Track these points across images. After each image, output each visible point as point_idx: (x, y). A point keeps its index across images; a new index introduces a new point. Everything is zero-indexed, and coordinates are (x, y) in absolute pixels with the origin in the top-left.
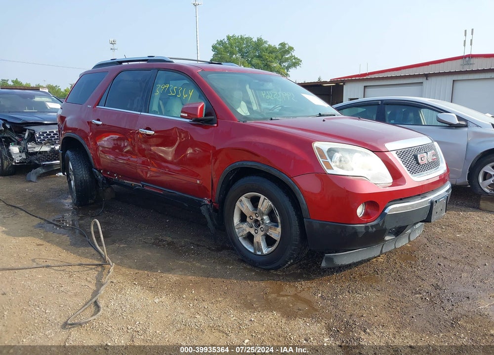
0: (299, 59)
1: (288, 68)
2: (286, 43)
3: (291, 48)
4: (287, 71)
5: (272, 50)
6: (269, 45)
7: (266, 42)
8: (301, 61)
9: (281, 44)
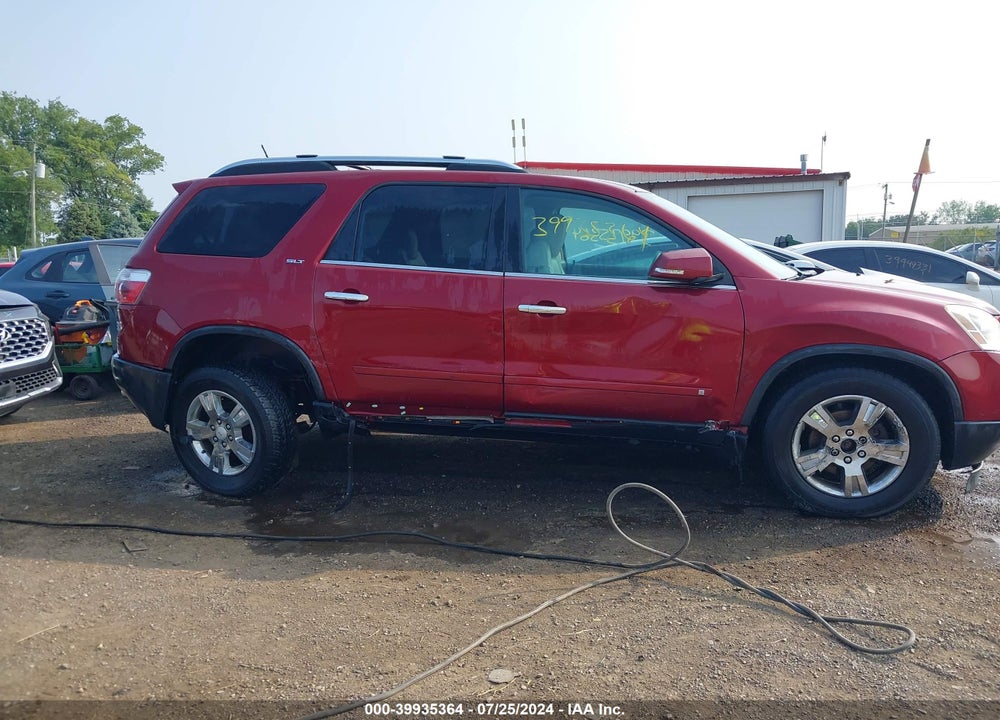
0: (157, 155)
1: (134, 172)
2: (123, 117)
3: (138, 130)
4: (133, 178)
5: (90, 132)
6: (81, 119)
7: (72, 112)
8: (162, 159)
9: (110, 119)
